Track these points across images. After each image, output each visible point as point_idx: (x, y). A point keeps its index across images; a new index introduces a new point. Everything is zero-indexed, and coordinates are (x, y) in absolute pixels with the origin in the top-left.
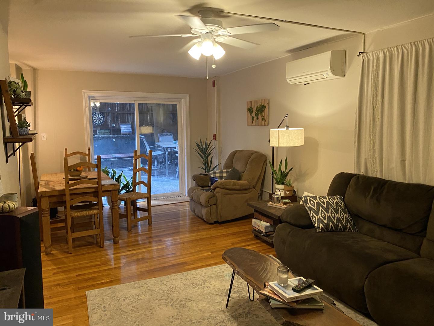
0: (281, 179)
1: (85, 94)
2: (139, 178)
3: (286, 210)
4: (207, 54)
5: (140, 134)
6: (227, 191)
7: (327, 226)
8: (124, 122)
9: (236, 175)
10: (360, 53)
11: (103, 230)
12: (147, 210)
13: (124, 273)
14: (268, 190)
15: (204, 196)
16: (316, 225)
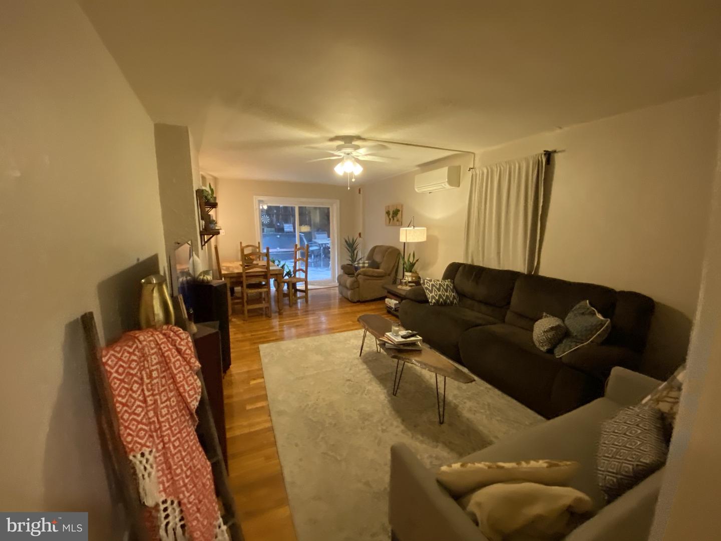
0: (409, 268)
1: (256, 199)
2: (299, 267)
3: (410, 290)
4: (348, 171)
5: (300, 232)
6: (368, 278)
7: (438, 301)
8: (287, 222)
9: (374, 265)
10: (470, 168)
11: (270, 304)
12: (305, 291)
13: (286, 333)
14: (400, 276)
15: (349, 281)
16: (430, 300)
